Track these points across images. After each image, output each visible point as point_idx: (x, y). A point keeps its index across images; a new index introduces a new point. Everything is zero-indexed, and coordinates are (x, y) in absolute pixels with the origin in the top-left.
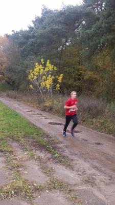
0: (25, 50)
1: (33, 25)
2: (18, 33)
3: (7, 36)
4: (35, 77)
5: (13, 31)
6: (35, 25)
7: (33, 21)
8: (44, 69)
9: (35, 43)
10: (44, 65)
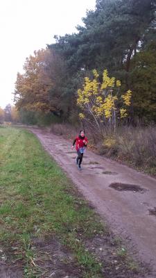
0: (73, 62)
1: (83, 25)
2: (62, 39)
3: (50, 47)
4: (87, 101)
5: (55, 37)
6: (87, 24)
7: (84, 19)
8: (100, 86)
9: (87, 50)
10: (100, 80)
